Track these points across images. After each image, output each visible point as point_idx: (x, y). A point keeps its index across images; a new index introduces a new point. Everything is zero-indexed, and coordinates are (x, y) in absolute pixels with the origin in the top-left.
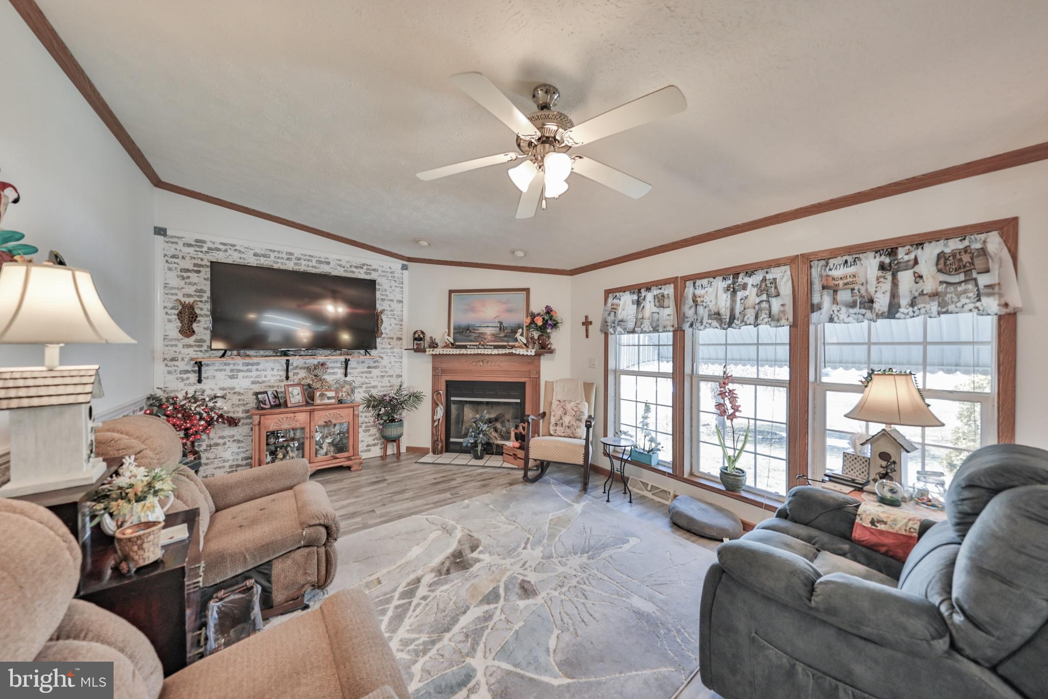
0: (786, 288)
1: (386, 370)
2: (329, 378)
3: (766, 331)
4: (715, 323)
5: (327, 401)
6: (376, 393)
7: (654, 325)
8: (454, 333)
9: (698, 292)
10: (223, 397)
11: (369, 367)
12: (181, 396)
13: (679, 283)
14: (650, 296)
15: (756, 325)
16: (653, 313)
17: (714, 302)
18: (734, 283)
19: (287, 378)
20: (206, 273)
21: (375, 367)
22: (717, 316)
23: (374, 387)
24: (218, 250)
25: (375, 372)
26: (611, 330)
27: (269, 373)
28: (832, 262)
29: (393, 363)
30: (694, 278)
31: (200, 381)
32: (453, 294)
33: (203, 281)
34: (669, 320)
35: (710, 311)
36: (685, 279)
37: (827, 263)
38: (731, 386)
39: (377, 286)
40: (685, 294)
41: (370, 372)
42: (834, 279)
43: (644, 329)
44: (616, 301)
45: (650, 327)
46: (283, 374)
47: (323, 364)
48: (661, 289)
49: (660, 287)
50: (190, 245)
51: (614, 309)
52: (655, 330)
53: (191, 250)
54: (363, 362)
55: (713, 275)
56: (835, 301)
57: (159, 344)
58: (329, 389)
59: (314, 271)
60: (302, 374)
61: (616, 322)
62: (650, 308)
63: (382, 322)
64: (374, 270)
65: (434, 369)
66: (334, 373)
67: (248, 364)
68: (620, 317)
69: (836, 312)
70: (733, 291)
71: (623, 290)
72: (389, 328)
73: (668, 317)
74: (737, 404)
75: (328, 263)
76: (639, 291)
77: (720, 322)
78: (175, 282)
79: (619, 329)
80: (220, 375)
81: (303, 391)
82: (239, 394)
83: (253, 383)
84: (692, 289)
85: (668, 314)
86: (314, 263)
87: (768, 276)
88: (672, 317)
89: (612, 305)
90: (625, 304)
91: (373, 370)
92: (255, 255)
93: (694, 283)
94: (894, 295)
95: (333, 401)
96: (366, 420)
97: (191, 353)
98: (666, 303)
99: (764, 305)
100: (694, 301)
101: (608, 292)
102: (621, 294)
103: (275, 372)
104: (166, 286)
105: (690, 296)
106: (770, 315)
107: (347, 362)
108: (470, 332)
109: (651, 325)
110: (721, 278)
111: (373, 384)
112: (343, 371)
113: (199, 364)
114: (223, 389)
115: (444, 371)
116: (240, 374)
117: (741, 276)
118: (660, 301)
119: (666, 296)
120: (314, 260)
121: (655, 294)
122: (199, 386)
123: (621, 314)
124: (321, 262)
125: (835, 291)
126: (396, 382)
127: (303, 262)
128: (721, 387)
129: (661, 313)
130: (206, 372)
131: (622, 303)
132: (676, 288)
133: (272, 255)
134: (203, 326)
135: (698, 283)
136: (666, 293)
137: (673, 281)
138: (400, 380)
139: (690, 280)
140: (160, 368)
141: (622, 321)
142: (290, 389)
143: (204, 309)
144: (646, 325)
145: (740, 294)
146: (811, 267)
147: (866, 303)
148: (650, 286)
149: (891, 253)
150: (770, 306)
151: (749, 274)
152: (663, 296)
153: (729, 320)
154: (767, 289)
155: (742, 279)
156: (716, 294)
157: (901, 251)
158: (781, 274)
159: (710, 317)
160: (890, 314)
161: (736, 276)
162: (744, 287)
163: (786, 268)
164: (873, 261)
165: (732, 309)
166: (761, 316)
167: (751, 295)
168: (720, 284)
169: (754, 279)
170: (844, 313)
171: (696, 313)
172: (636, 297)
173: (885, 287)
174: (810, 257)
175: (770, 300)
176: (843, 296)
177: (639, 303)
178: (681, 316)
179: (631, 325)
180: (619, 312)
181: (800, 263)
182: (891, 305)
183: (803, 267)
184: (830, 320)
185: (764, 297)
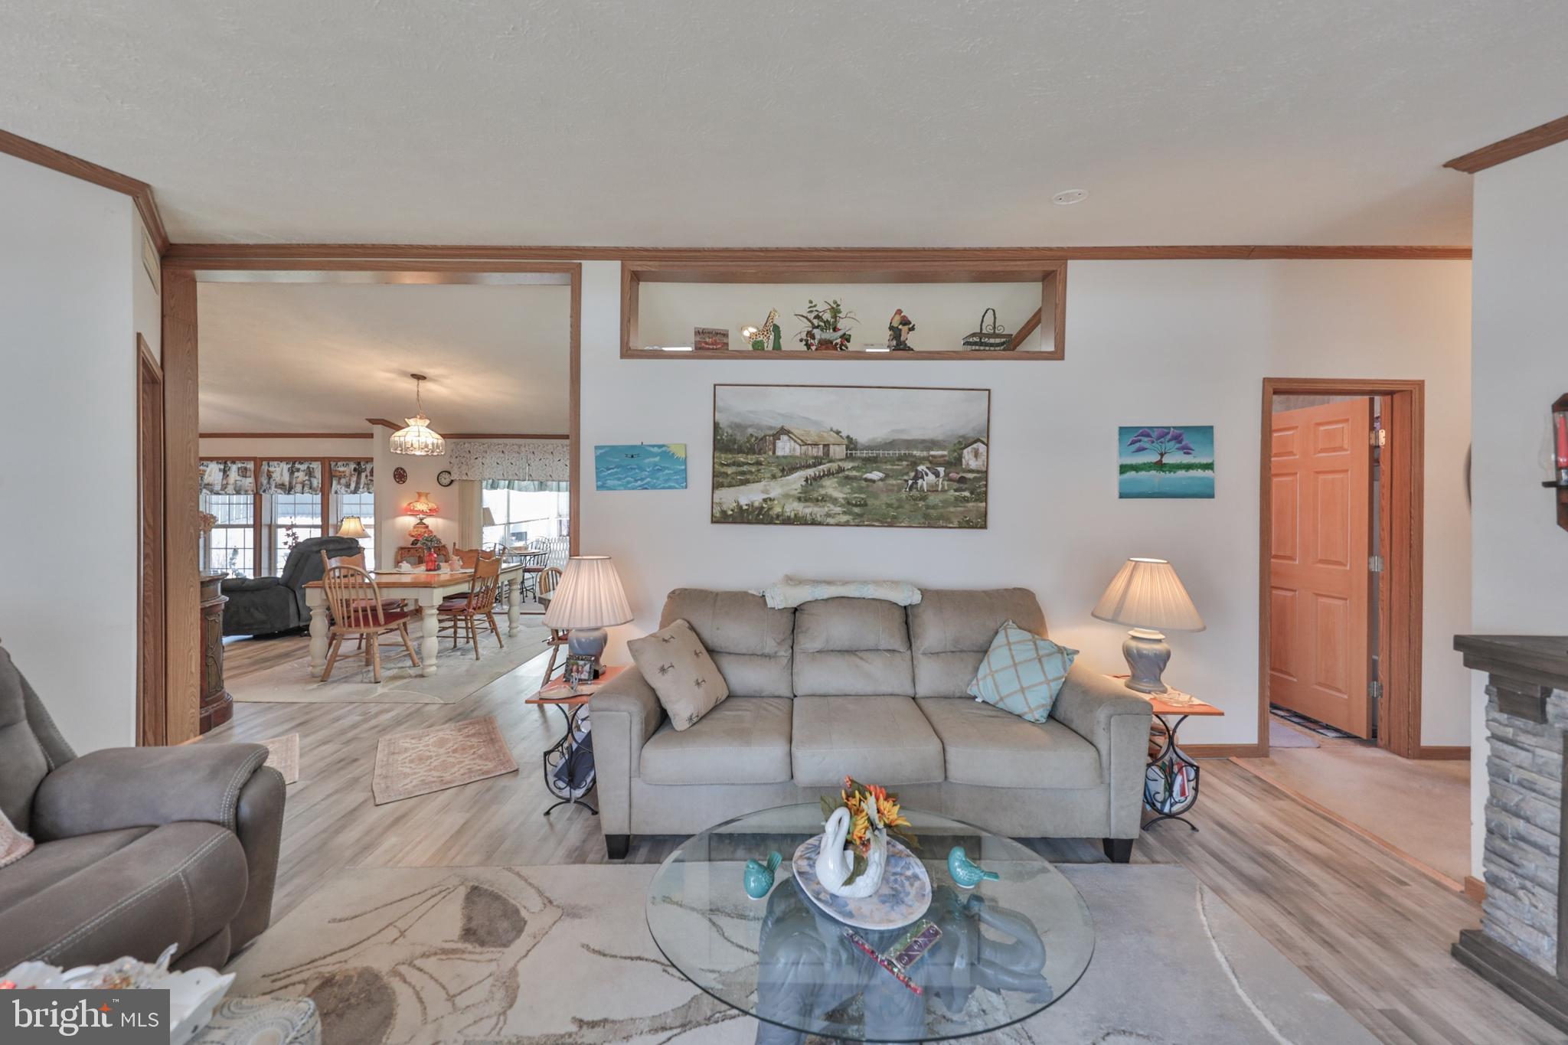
0: (318, 474)
3: (307, 497)
4: (279, 491)
7: (237, 489)
9: (271, 469)
13: (258, 461)
14: (234, 468)
15: (303, 493)
16: (236, 480)
17: (279, 477)
18: (292, 467)
22: (282, 485)
28: (339, 463)
30: (269, 460)
34: (250, 486)
35: (276, 482)
36: (263, 459)
37: (336, 464)
40: (261, 470)
42: (339, 471)
43: (227, 492)
45: (234, 491)
49: (243, 462)
52: (238, 492)
55: (281, 460)
56: (339, 483)
61: (203, 485)
62: (235, 477)
68: (205, 481)
69: (339, 488)
70: (292, 472)
71: (211, 459)
73: (250, 484)
76: (225, 463)
77: (284, 490)
79: (204, 491)
84: (267, 467)
85: (249, 482)
87: (311, 466)
88: (252, 485)
90: (211, 472)
93: (268, 463)
94: (358, 483)
98: (248, 474)
99: (307, 482)
100: (267, 475)
102: (208, 462)
105: (265, 471)
106: (311, 488)
109: (234, 489)
110: (286, 462)
117: (297, 463)
118: (243, 472)
119: (248, 469)
121: (240, 466)
123: (207, 479)
125: (340, 479)
128: (287, 531)
129: (243, 481)
131: (208, 470)
132: (255, 465)
135: (271, 463)
136: (248, 466)
137: (254, 459)
139: (265, 460)
141: (208, 484)
144: (230, 489)
145: (296, 474)
146: (330, 465)
147: (348, 486)
148: (234, 460)
149: (359, 464)
150: (311, 483)
151: (301, 463)
152: (246, 469)
153: (289, 489)
154: (310, 473)
155: (297, 466)
156: (281, 472)
157: (362, 464)
158: (317, 466)
159: (276, 487)
160: (355, 492)
161: (294, 463)
162: (298, 470)
163: (319, 463)
164: (353, 466)
165: (290, 483)
166: (306, 488)
167: (301, 476)
168: (285, 467)
169: (303, 467)
170: (343, 489)
171: (269, 483)
172: (222, 467)
173: (354, 479)
174: (330, 459)
175: (312, 479)
176: (343, 481)
177: (225, 472)
178: (259, 484)
179: (218, 488)
180: (206, 477)
181: (326, 462)
182: (355, 487)
183: (327, 464)
184: (336, 493)
185: (307, 478)
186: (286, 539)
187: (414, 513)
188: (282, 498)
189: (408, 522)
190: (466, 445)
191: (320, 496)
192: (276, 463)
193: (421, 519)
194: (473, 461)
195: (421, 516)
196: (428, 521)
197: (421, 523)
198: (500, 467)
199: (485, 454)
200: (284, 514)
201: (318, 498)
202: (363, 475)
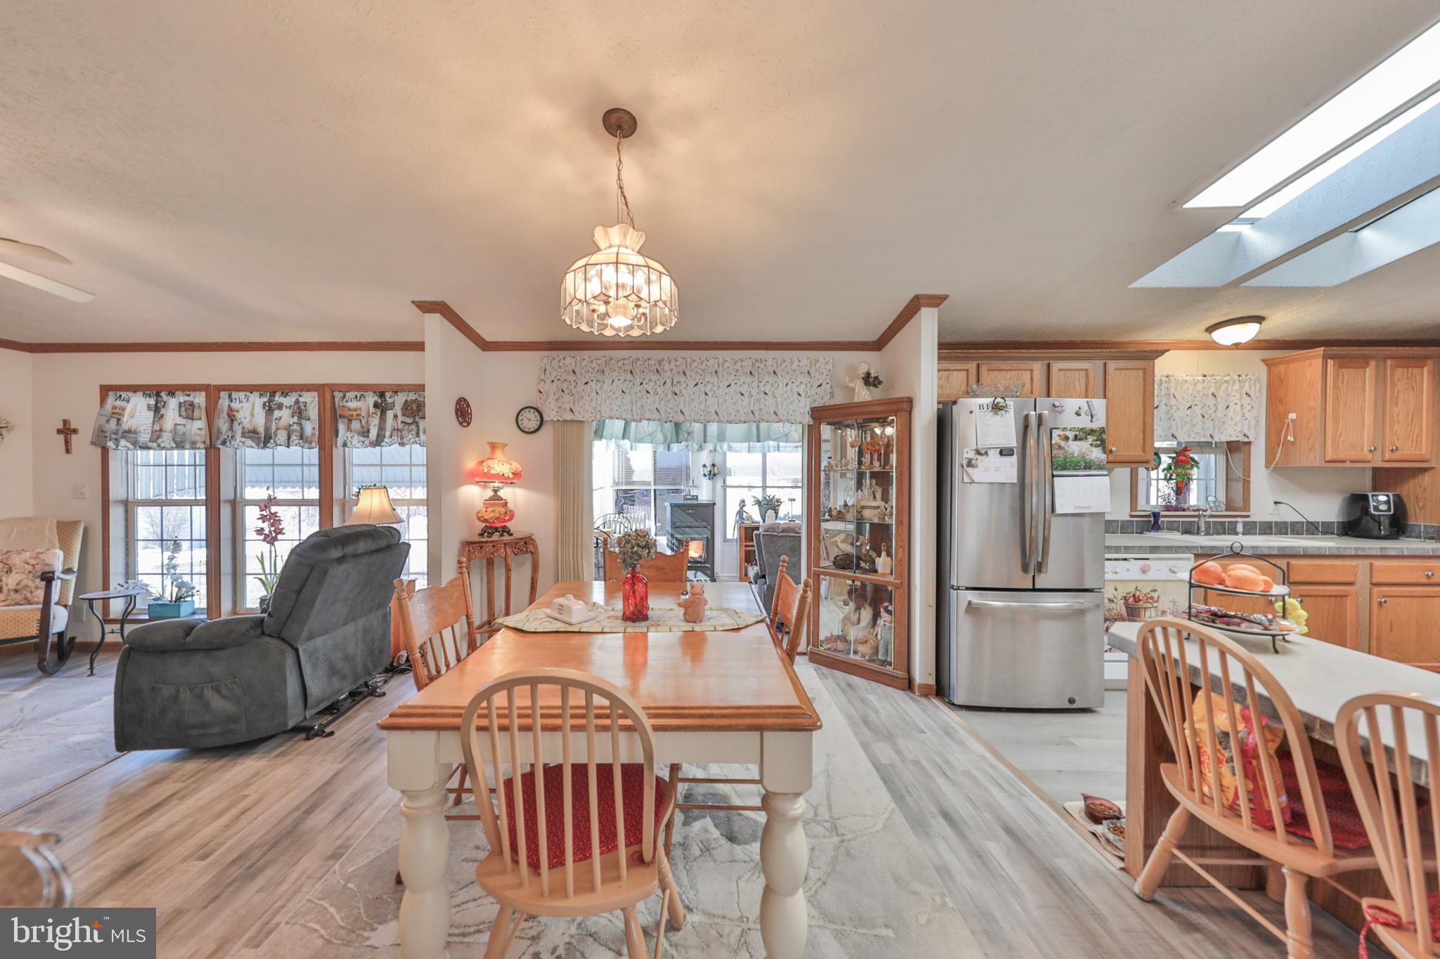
0: (313, 412)
3: (295, 452)
4: (249, 442)
7: (178, 439)
9: (235, 405)
13: (213, 392)
14: (173, 403)
15: (288, 447)
16: (176, 424)
17: (248, 419)
18: (270, 401)
22: (252, 434)
26: (110, 444)
28: (348, 394)
30: (233, 389)
34: (199, 435)
35: (244, 428)
36: (222, 389)
37: (345, 396)
38: (274, 509)
40: (219, 406)
42: (349, 409)
43: (162, 445)
44: (119, 403)
45: (172, 442)
48: (189, 395)
49: (188, 393)
51: (117, 415)
52: (180, 445)
55: (251, 389)
56: (349, 429)
61: (120, 433)
62: (173, 419)
68: (125, 426)
69: (349, 438)
70: (269, 409)
71: (134, 389)
73: (199, 432)
74: (281, 527)
76: (158, 395)
77: (256, 441)
79: (123, 443)
84: (227, 402)
85: (197, 427)
87: (301, 399)
88: (203, 432)
89: (114, 408)
90: (134, 410)
93: (230, 396)
94: (381, 428)
98: (196, 413)
99: (295, 427)
100: (229, 416)
101: (105, 390)
102: (130, 394)
105: (226, 409)
106: (301, 437)
109: (173, 440)
110: (258, 394)
117: (278, 394)
118: (188, 411)
119: (197, 405)
121: (182, 401)
123: (127, 422)
125: (350, 421)
128: (261, 511)
129: (187, 427)
131: (129, 407)
132: (207, 397)
135: (234, 395)
136: (196, 401)
137: (206, 388)
139: (225, 390)
141: (129, 431)
144: (166, 439)
145: (277, 414)
146: (334, 397)
147: (365, 433)
148: (172, 390)
149: (382, 395)
150: (302, 429)
151: (285, 394)
152: (192, 404)
153: (264, 439)
154: (299, 412)
155: (278, 399)
156: (251, 410)
157: (388, 395)
158: (310, 399)
159: (243, 435)
160: (378, 442)
161: (273, 394)
162: (280, 407)
163: (315, 394)
164: (371, 399)
165: (267, 429)
166: (293, 437)
167: (285, 416)
168: (258, 401)
169: (289, 401)
170: (356, 439)
171: (231, 428)
172: (152, 402)
173: (375, 421)
174: (333, 388)
175: (303, 422)
176: (356, 425)
177: (157, 410)
178: (215, 430)
179: (144, 438)
180: (125, 419)
181: (325, 391)
182: (378, 436)
183: (328, 396)
184: (345, 445)
185: (296, 419)
186: (260, 524)
187: (483, 478)
188: (252, 453)
189: (473, 495)
190: (568, 360)
191: (316, 450)
192: (242, 395)
193: (496, 491)
194: (580, 387)
195: (496, 484)
196: (506, 493)
197: (496, 497)
198: (627, 398)
199: (599, 377)
200: (256, 483)
201: (312, 455)
202: (390, 414)
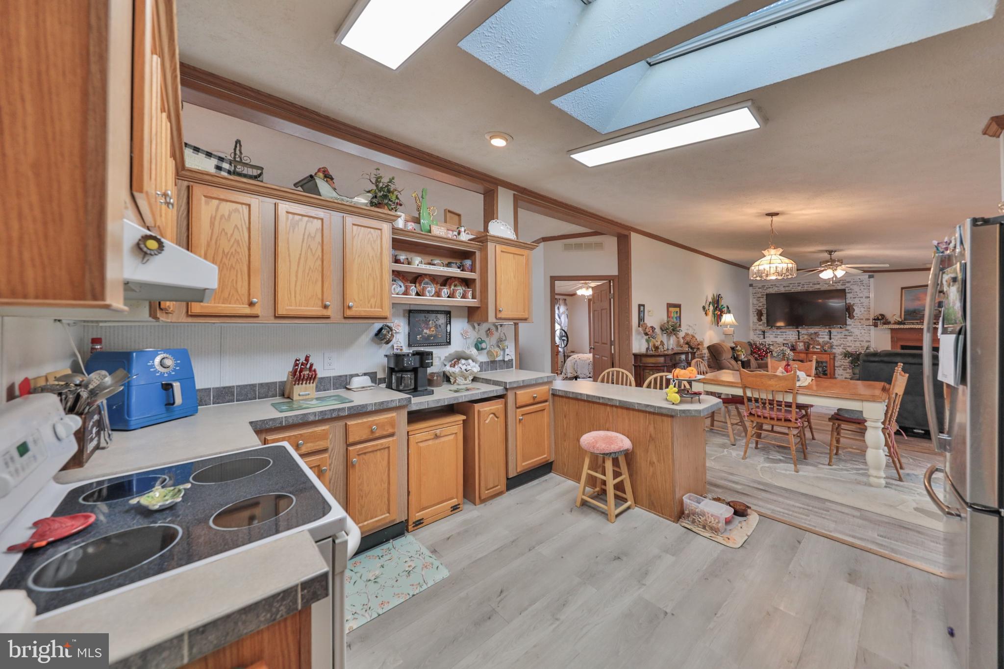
1: (859, 337)
2: (821, 340)
5: (816, 350)
6: (849, 349)
8: (904, 315)
10: (772, 345)
11: (845, 336)
12: (758, 343)
19: (799, 339)
20: (765, 296)
21: (849, 336)
23: (849, 346)
24: (770, 288)
25: (849, 338)
27: (791, 336)
29: (863, 334)
31: (764, 338)
32: (903, 290)
33: (764, 300)
39: (847, 291)
41: (846, 338)
46: (797, 337)
47: (815, 333)
50: (759, 288)
53: (760, 290)
54: (841, 333)
57: (751, 325)
58: (819, 344)
59: (810, 289)
60: (806, 337)
63: (854, 310)
64: (848, 282)
65: (892, 338)
66: (823, 338)
67: (782, 332)
72: (859, 314)
75: (819, 284)
78: (755, 302)
80: (771, 336)
81: (805, 345)
82: (778, 344)
83: (784, 340)
86: (811, 285)
91: (848, 337)
92: (784, 287)
95: (819, 350)
96: (844, 364)
97: (761, 327)
103: (793, 336)
104: (753, 304)
107: (830, 332)
108: (916, 314)
111: (848, 345)
112: (828, 337)
113: (764, 332)
114: (772, 342)
115: (899, 340)
116: (779, 336)
120: (811, 284)
122: (764, 340)
124: (815, 284)
126: (865, 345)
127: (805, 286)
130: (767, 335)
133: (791, 285)
134: (764, 318)
138: (868, 344)
140: (752, 333)
142: (798, 343)
143: (764, 311)
